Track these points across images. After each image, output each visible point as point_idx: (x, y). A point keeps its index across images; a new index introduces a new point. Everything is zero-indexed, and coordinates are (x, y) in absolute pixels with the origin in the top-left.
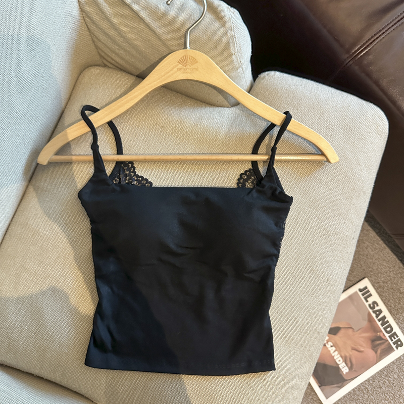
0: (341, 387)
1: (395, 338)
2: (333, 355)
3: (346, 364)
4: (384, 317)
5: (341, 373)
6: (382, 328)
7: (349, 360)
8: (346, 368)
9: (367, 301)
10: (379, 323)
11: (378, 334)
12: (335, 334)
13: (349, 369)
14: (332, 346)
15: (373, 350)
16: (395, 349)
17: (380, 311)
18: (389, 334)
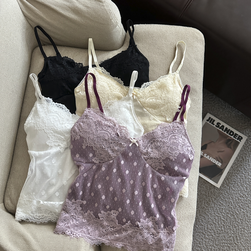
0: (221, 174)
1: (237, 137)
2: (210, 160)
3: (218, 161)
4: (227, 128)
5: (218, 167)
6: (228, 134)
7: (219, 158)
8: (220, 163)
9: (214, 124)
11: (228, 138)
12: (206, 149)
13: (221, 163)
14: (207, 156)
15: (229, 147)
16: (240, 142)
17: (223, 126)
18: (233, 136)
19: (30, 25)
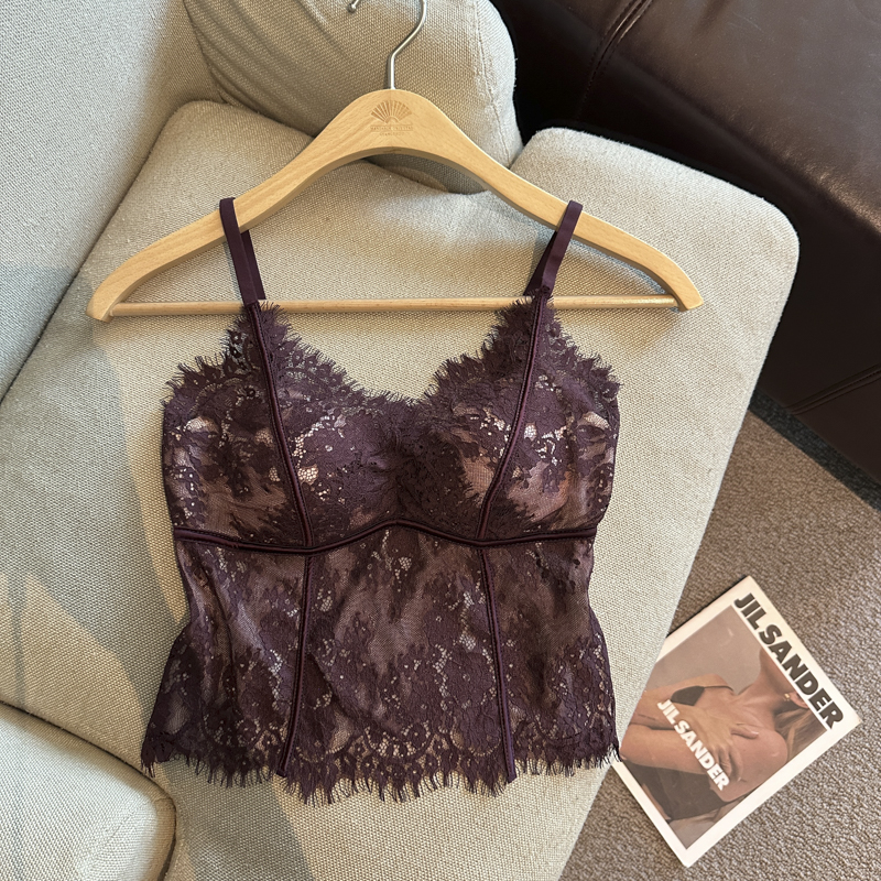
1: (823, 704)
2: (693, 749)
4: (796, 659)
6: (793, 683)
7: (728, 757)
8: (723, 775)
9: (756, 627)
10: (787, 673)
11: (787, 696)
12: (692, 704)
13: (730, 778)
15: (779, 732)
16: (827, 726)
17: (787, 647)
18: (811, 696)
19: (189, 16)
